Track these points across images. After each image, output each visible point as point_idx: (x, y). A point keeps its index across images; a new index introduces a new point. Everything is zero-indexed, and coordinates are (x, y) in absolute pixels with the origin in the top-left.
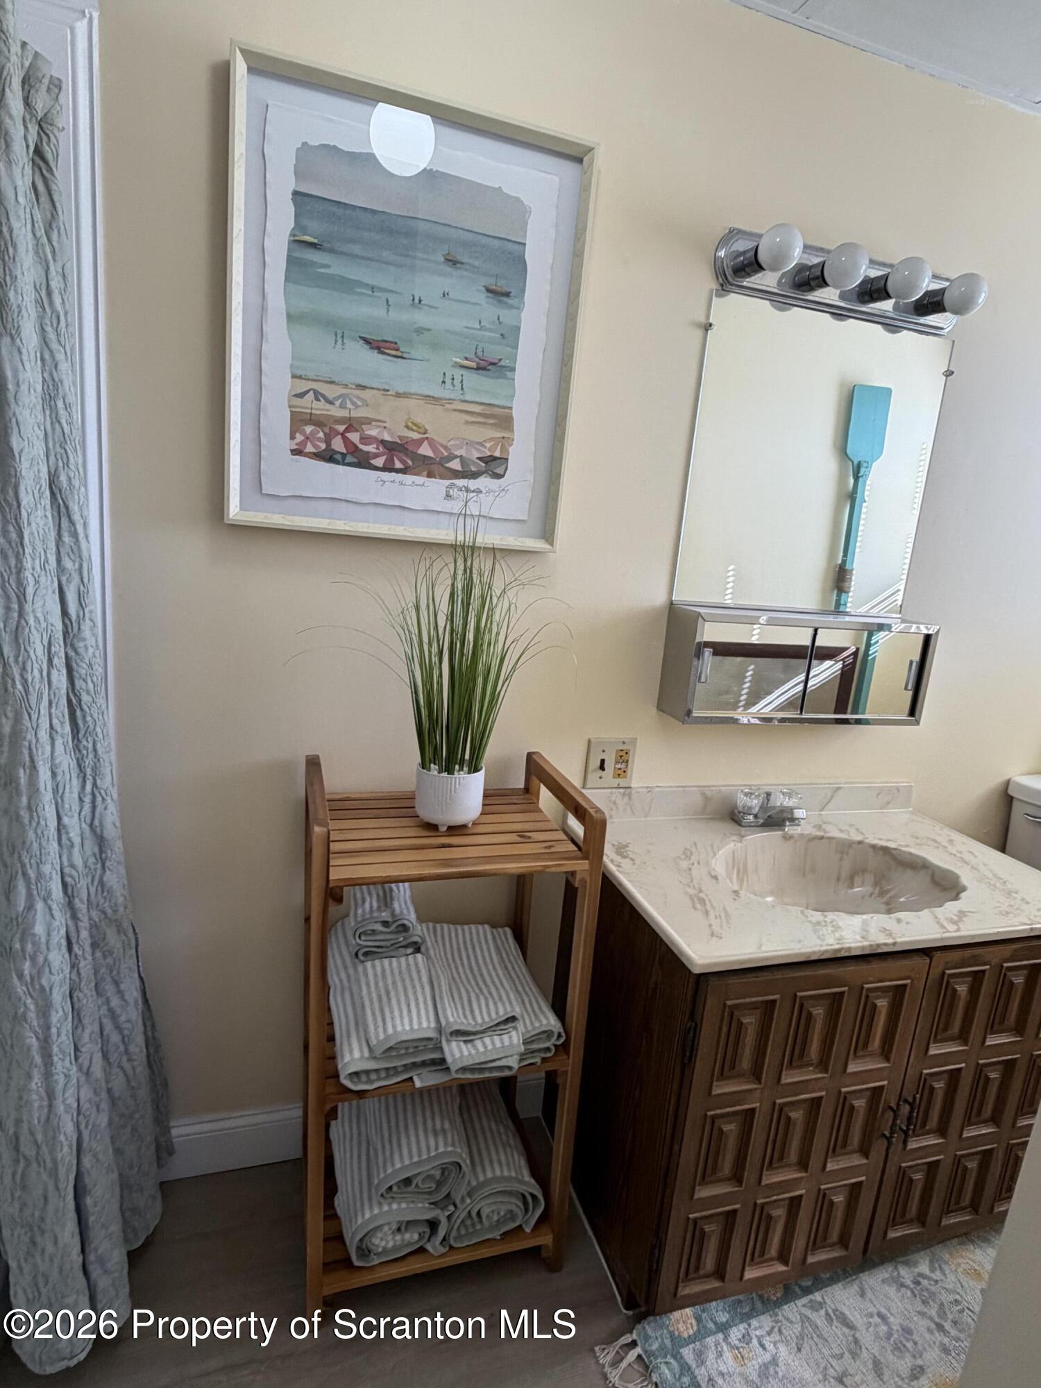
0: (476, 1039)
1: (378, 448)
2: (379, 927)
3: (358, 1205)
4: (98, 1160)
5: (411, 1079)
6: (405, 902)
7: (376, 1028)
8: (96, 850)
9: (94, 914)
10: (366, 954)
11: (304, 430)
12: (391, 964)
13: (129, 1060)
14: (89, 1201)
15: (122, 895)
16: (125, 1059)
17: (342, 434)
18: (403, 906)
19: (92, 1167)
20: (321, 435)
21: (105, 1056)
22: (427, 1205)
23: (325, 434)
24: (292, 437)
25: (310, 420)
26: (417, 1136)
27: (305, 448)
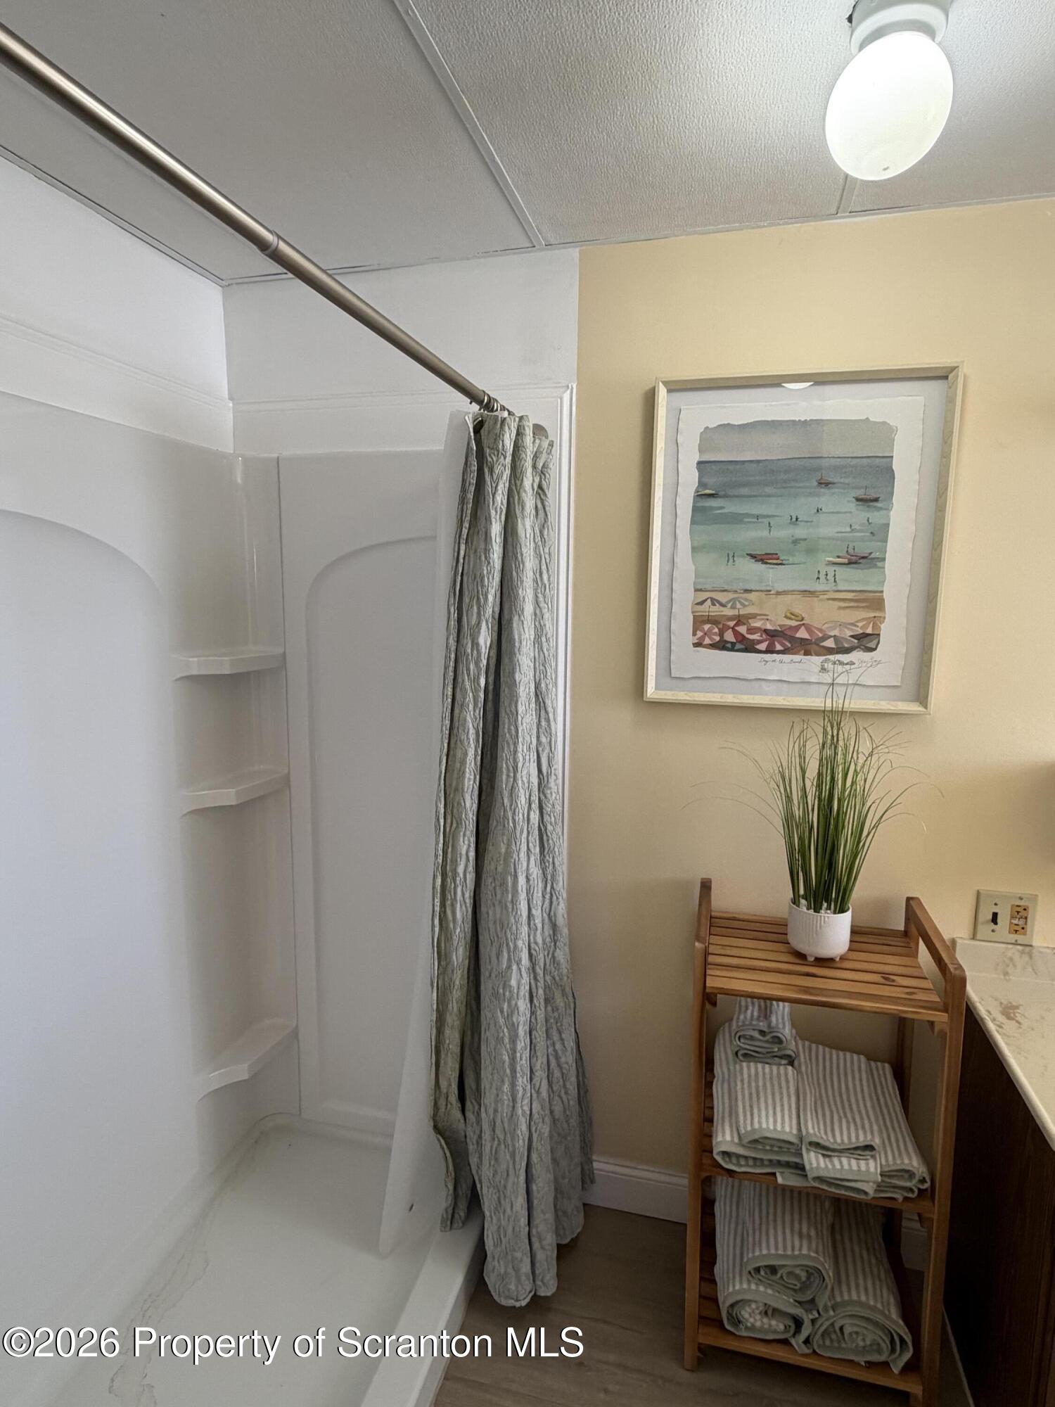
0: (834, 1156)
1: (761, 636)
2: (756, 1034)
3: (731, 1275)
4: (541, 1160)
5: (774, 1174)
6: (783, 1018)
7: (745, 1120)
8: (551, 932)
9: (548, 978)
10: (745, 1055)
11: (703, 628)
12: (763, 1069)
13: (566, 1093)
14: (534, 1188)
15: (566, 968)
16: (563, 1091)
17: (733, 628)
18: (780, 1021)
19: (537, 1163)
20: (716, 630)
21: (550, 1084)
22: (792, 1300)
23: (719, 629)
24: (694, 634)
25: (708, 620)
26: (784, 1233)
27: (704, 640)
